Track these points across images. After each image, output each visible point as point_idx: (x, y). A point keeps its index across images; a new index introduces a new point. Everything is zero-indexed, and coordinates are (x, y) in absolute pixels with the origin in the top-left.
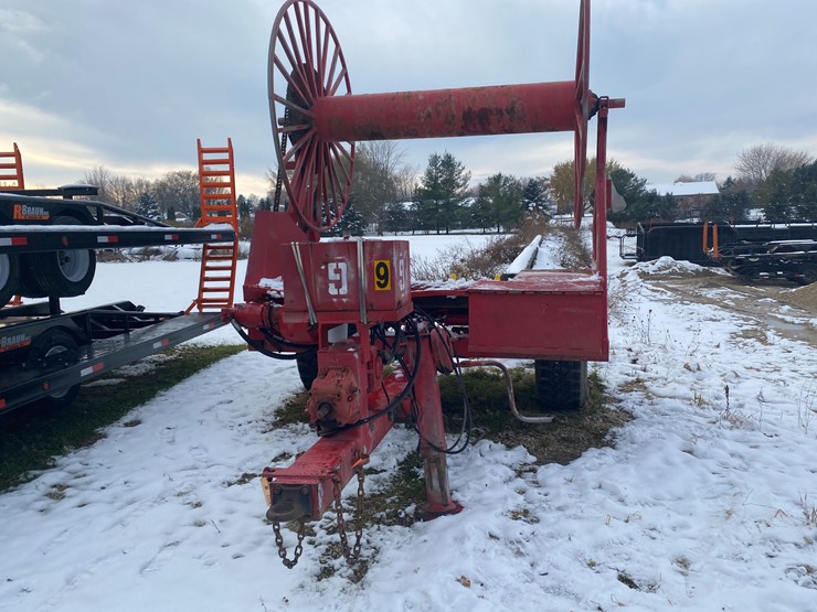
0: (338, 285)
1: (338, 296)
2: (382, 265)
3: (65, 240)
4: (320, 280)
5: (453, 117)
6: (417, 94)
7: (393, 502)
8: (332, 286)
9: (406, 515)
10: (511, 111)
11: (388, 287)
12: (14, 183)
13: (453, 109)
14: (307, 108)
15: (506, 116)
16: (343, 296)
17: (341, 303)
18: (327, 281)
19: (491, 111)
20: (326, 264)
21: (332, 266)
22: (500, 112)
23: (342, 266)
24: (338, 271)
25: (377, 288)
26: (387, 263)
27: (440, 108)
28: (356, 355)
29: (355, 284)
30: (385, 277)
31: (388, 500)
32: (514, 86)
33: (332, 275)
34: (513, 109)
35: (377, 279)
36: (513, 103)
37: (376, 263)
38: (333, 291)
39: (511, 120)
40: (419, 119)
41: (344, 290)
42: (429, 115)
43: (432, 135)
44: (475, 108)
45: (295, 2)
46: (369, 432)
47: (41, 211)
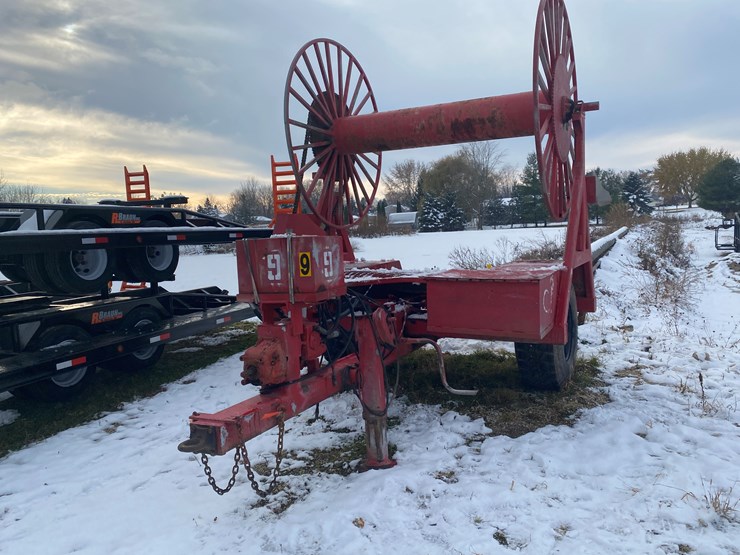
0: (274, 272)
1: (275, 281)
2: (305, 256)
3: (139, 239)
4: (262, 268)
5: (443, 128)
6: (414, 110)
7: (346, 456)
8: (270, 273)
9: (349, 467)
10: (492, 120)
11: (309, 274)
13: (443, 120)
14: (326, 128)
15: (488, 124)
16: (278, 281)
17: (276, 286)
18: (267, 269)
19: (474, 120)
20: (266, 256)
21: (270, 257)
22: (482, 121)
23: (277, 257)
24: (274, 261)
25: (302, 275)
26: (308, 254)
27: (432, 121)
28: (284, 329)
29: (285, 272)
30: (307, 266)
31: (343, 454)
32: (496, 97)
33: (270, 265)
34: (493, 118)
35: (301, 268)
36: (494, 112)
37: (301, 254)
38: (271, 277)
39: (492, 128)
40: (415, 131)
41: (278, 276)
42: (423, 128)
43: (429, 144)
44: (461, 119)
45: (315, 43)
46: (301, 393)
47: (134, 216)
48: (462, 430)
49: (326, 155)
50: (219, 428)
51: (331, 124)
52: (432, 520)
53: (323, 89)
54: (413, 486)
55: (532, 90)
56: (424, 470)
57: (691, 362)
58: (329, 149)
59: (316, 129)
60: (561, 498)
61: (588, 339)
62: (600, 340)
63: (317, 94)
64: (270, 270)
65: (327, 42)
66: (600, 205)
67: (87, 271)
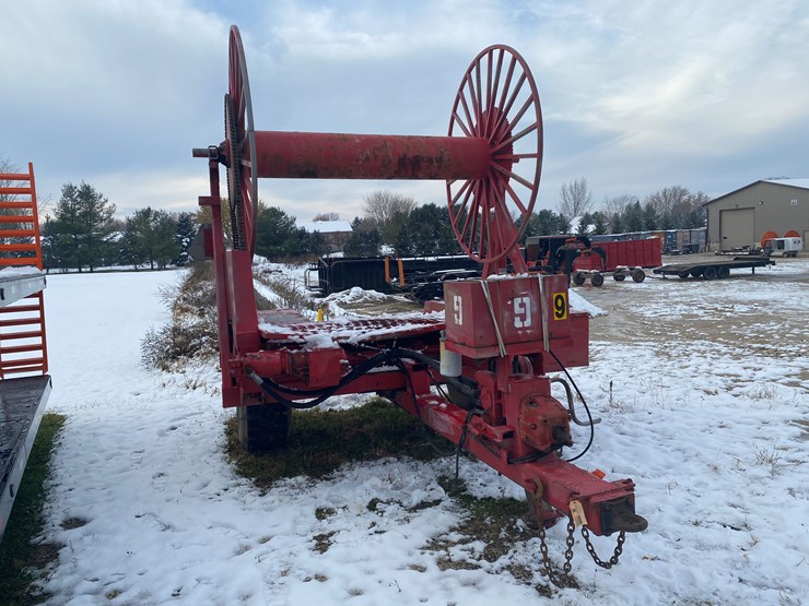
0: (523, 318)
1: (524, 328)
2: (559, 297)
4: (507, 314)
5: (390, 161)
8: (517, 319)
10: (440, 160)
11: (565, 317)
13: (390, 153)
15: (436, 164)
16: (528, 328)
17: (525, 334)
18: (513, 315)
20: (512, 299)
21: (517, 301)
22: (430, 160)
23: (526, 300)
24: (522, 305)
25: (556, 318)
26: (563, 295)
27: (377, 152)
29: (537, 317)
30: (562, 308)
33: (517, 310)
34: (441, 158)
35: (556, 310)
36: (442, 153)
37: (555, 295)
38: (518, 324)
40: (358, 160)
41: (528, 323)
42: (368, 158)
43: (365, 176)
64: (517, 315)
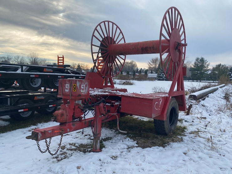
1: (67, 92)
2: (75, 85)
4: (64, 88)
5: (139, 49)
6: (131, 43)
7: (89, 147)
8: (66, 89)
9: (88, 150)
11: (75, 91)
12: (62, 64)
14: (106, 47)
15: (152, 49)
17: (67, 94)
19: (148, 47)
20: (65, 84)
21: (66, 85)
22: (150, 48)
23: (68, 85)
24: (67, 86)
26: (76, 85)
27: (136, 47)
28: (67, 106)
29: (69, 89)
31: (88, 146)
32: (155, 41)
33: (66, 87)
34: (153, 47)
35: (74, 89)
36: (154, 45)
37: (74, 85)
38: (66, 91)
39: (153, 50)
41: (68, 91)
42: (133, 49)
43: (135, 54)
44: (144, 47)
45: (104, 22)
46: (72, 126)
47: (51, 70)
48: (128, 144)
49: (105, 55)
50: (39, 133)
51: (108, 46)
52: (101, 170)
53: (106, 36)
54: (102, 159)
55: (159, 39)
56: (108, 155)
57: (218, 132)
58: (106, 54)
59: (103, 48)
60: (144, 169)
61: (187, 120)
62: (191, 121)
63: (103, 37)
64: (66, 88)
65: (108, 22)
66: (187, 77)
67: (35, 84)
